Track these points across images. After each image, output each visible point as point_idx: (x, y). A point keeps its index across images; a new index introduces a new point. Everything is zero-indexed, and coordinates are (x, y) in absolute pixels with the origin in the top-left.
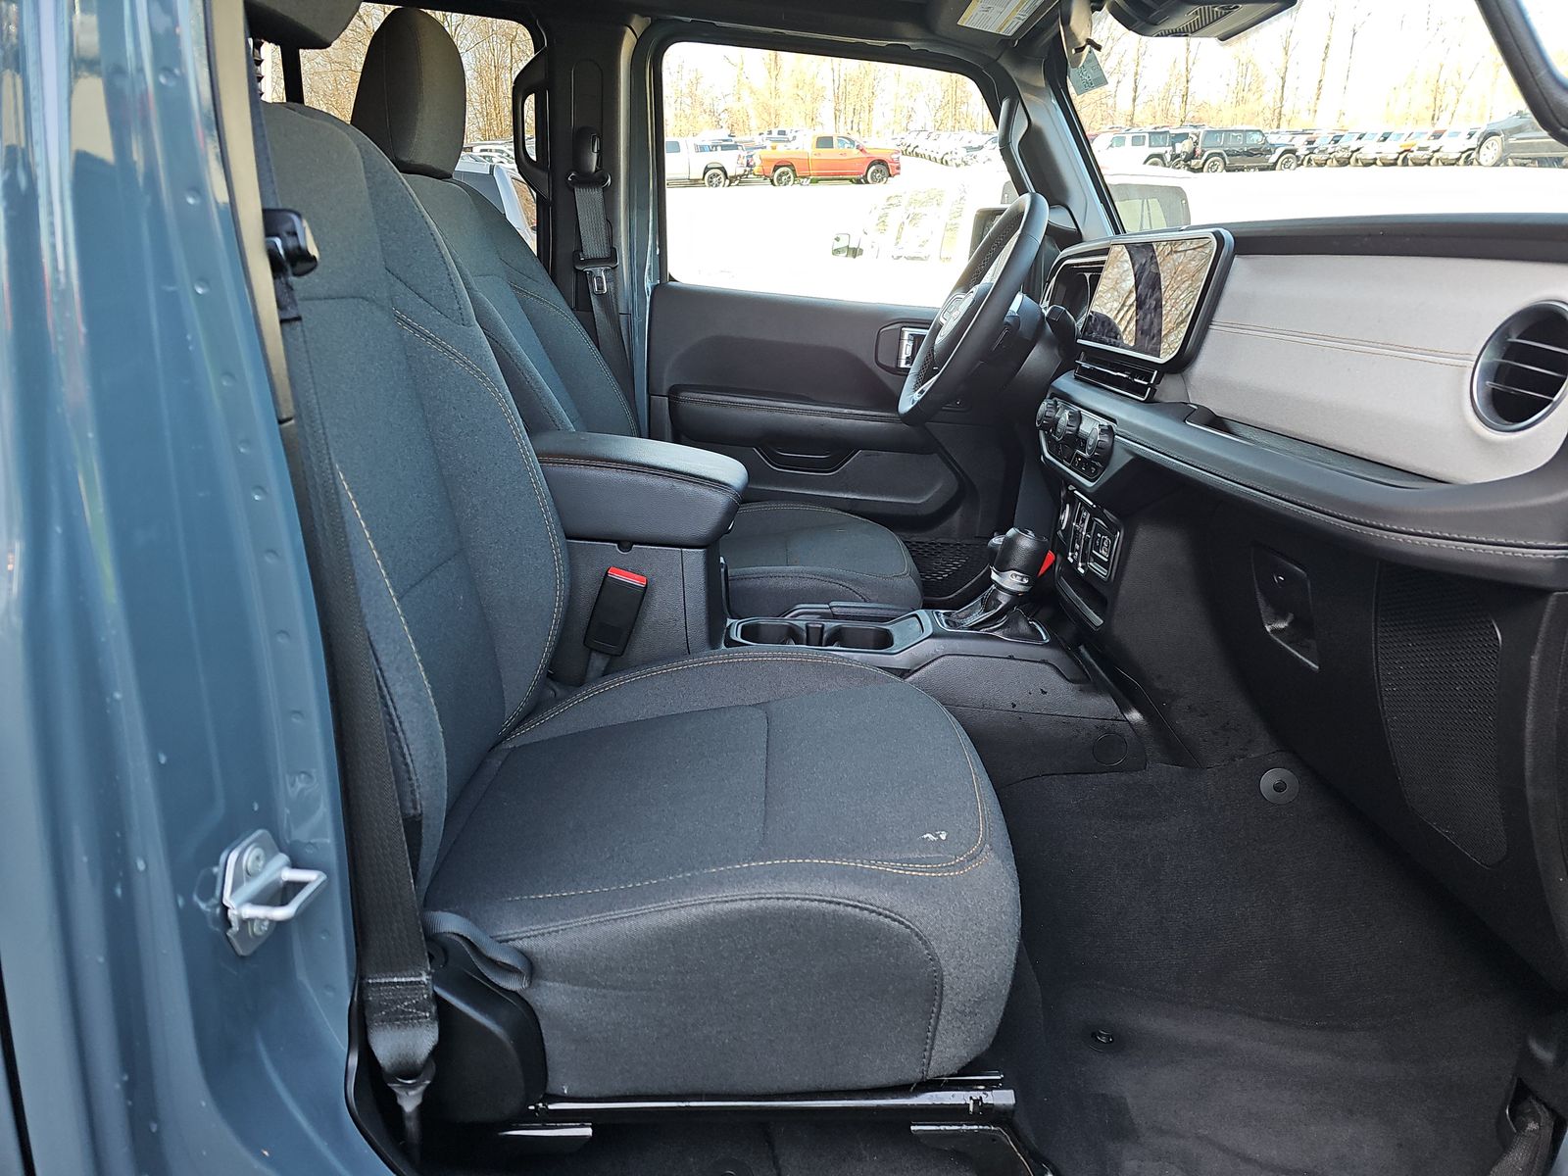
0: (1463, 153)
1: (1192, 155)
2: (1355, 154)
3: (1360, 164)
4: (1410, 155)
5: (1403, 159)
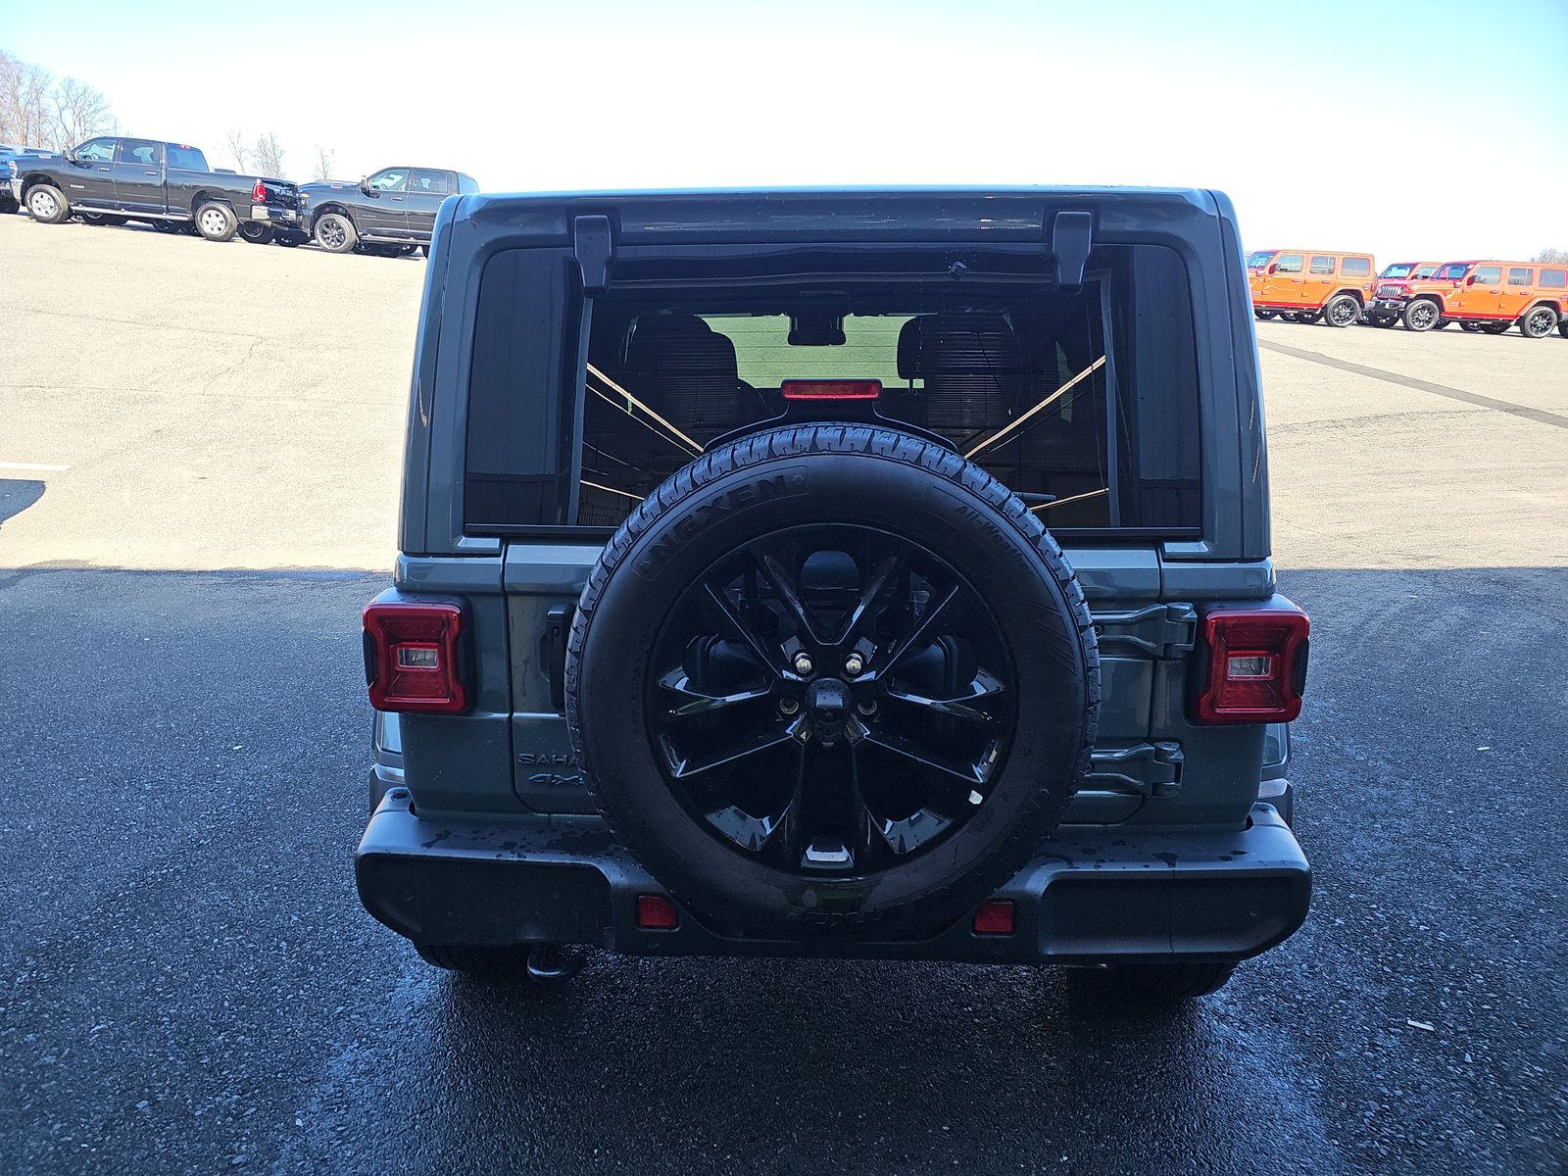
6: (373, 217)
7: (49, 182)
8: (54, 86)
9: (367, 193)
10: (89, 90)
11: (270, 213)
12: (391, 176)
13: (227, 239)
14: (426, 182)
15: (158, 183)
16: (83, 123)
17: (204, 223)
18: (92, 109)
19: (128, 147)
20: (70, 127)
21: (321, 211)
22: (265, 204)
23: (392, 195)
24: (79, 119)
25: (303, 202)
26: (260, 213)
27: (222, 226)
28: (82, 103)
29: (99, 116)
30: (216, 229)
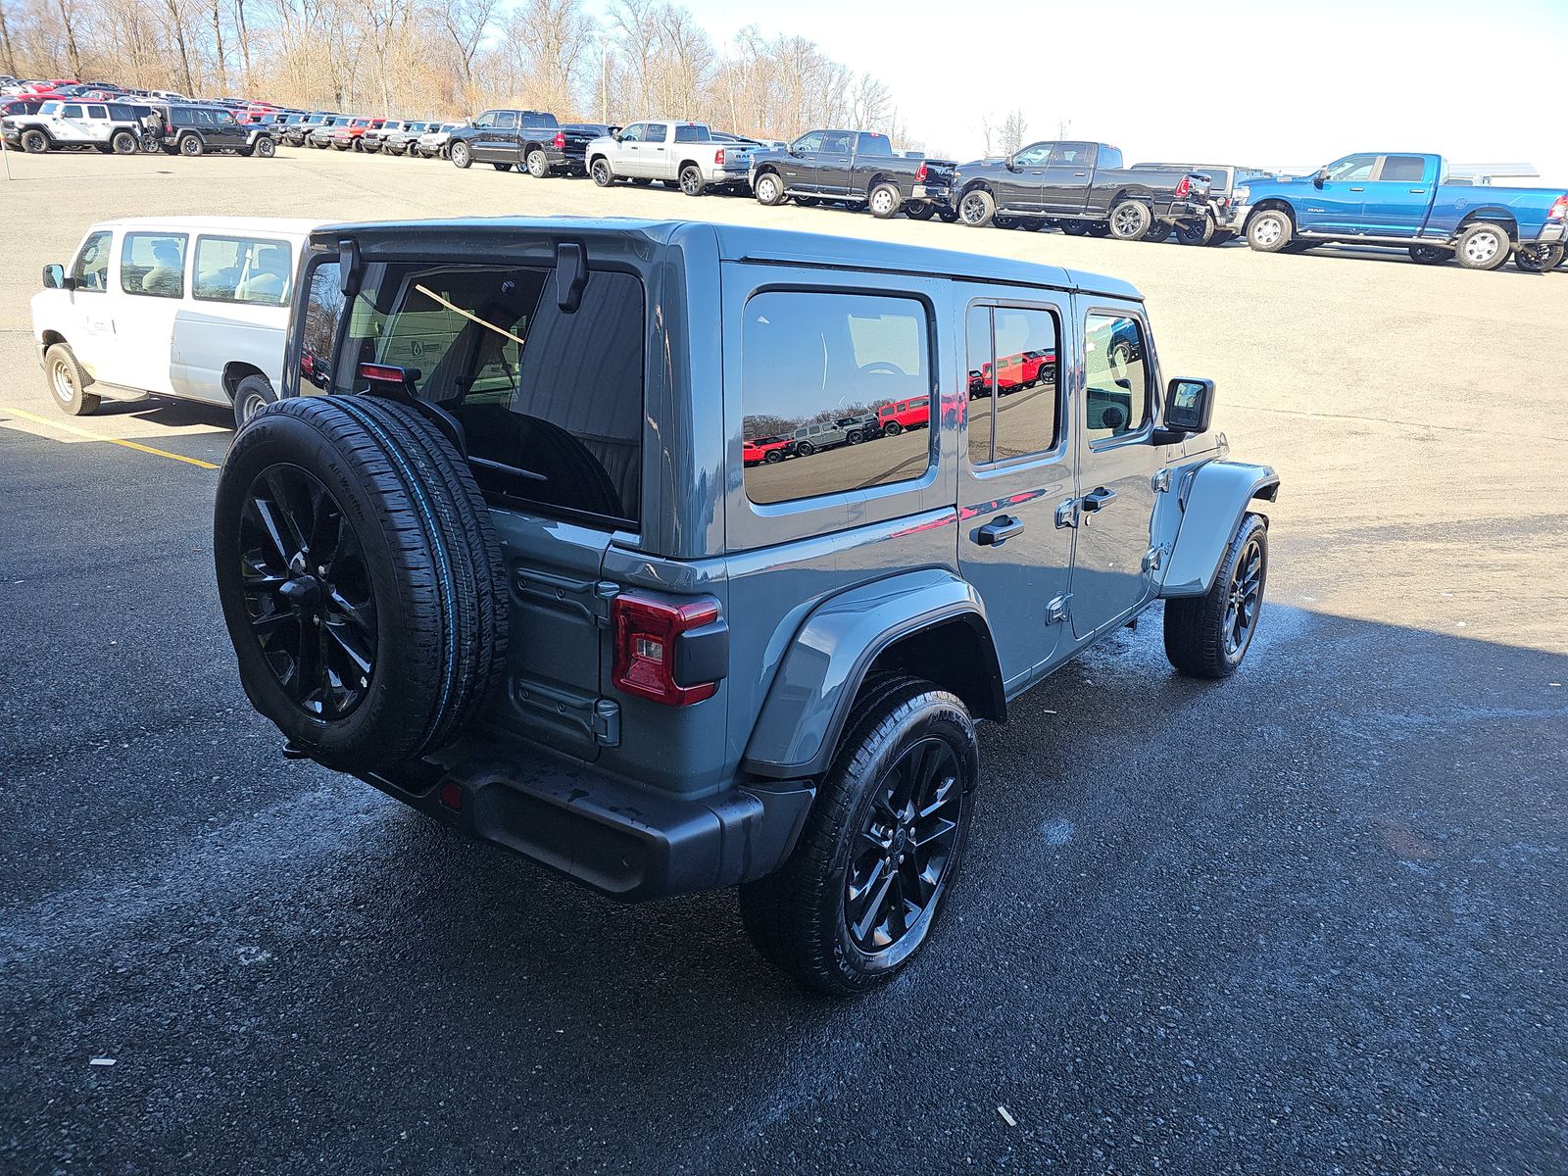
0: (407, 143)
1: (162, 132)
2: (307, 136)
3: (315, 145)
4: (362, 142)
5: (357, 144)
6: (1012, 192)
7: (774, 171)
8: (855, 82)
9: (1011, 169)
10: (879, 83)
11: (927, 192)
12: (1040, 151)
13: (890, 216)
14: (1069, 156)
15: (847, 167)
16: (870, 112)
17: (875, 201)
18: (879, 99)
19: (833, 139)
20: (860, 117)
21: (969, 187)
22: (924, 183)
23: (1036, 171)
24: (869, 108)
25: (955, 180)
26: (919, 192)
27: (888, 205)
28: (873, 95)
29: (883, 105)
30: (883, 207)
